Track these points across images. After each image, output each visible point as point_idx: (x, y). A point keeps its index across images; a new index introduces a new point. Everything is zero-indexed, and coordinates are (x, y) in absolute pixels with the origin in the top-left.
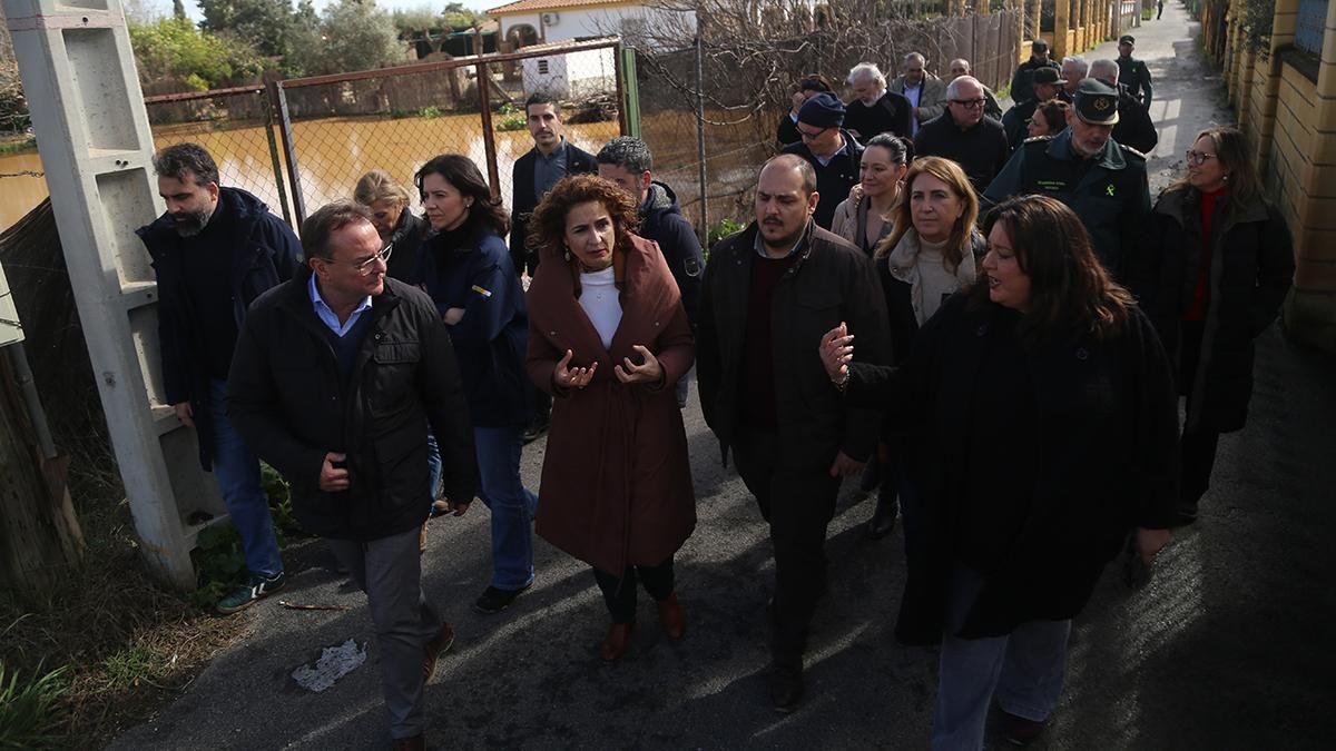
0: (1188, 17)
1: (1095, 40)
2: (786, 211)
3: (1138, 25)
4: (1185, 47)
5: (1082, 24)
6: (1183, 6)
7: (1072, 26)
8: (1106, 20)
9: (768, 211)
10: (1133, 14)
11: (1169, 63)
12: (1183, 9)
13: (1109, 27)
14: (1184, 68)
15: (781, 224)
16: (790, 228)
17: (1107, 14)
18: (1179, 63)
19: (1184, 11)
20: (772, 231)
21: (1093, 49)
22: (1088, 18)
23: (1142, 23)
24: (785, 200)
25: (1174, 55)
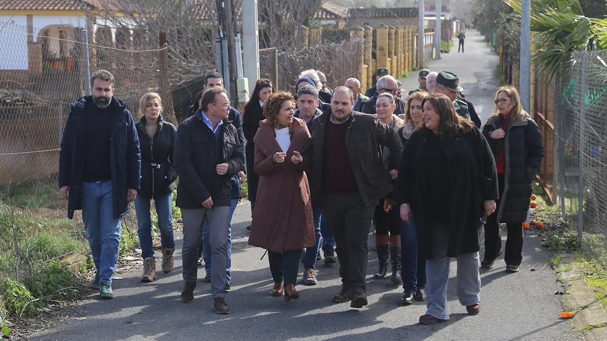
0: (488, 50)
1: (404, 68)
2: (345, 108)
3: (438, 58)
4: (486, 76)
5: (396, 54)
6: (483, 38)
7: (390, 55)
8: (413, 51)
9: (338, 108)
10: (433, 45)
11: (472, 86)
12: (484, 41)
13: (415, 57)
14: (485, 90)
15: (343, 112)
16: (346, 114)
17: (413, 45)
18: (480, 86)
19: (484, 44)
20: (339, 114)
21: (404, 76)
22: (400, 50)
23: (442, 55)
24: (345, 104)
25: (475, 81)
